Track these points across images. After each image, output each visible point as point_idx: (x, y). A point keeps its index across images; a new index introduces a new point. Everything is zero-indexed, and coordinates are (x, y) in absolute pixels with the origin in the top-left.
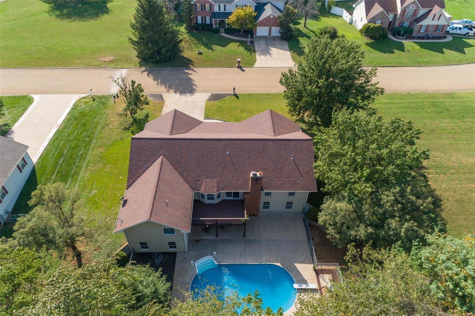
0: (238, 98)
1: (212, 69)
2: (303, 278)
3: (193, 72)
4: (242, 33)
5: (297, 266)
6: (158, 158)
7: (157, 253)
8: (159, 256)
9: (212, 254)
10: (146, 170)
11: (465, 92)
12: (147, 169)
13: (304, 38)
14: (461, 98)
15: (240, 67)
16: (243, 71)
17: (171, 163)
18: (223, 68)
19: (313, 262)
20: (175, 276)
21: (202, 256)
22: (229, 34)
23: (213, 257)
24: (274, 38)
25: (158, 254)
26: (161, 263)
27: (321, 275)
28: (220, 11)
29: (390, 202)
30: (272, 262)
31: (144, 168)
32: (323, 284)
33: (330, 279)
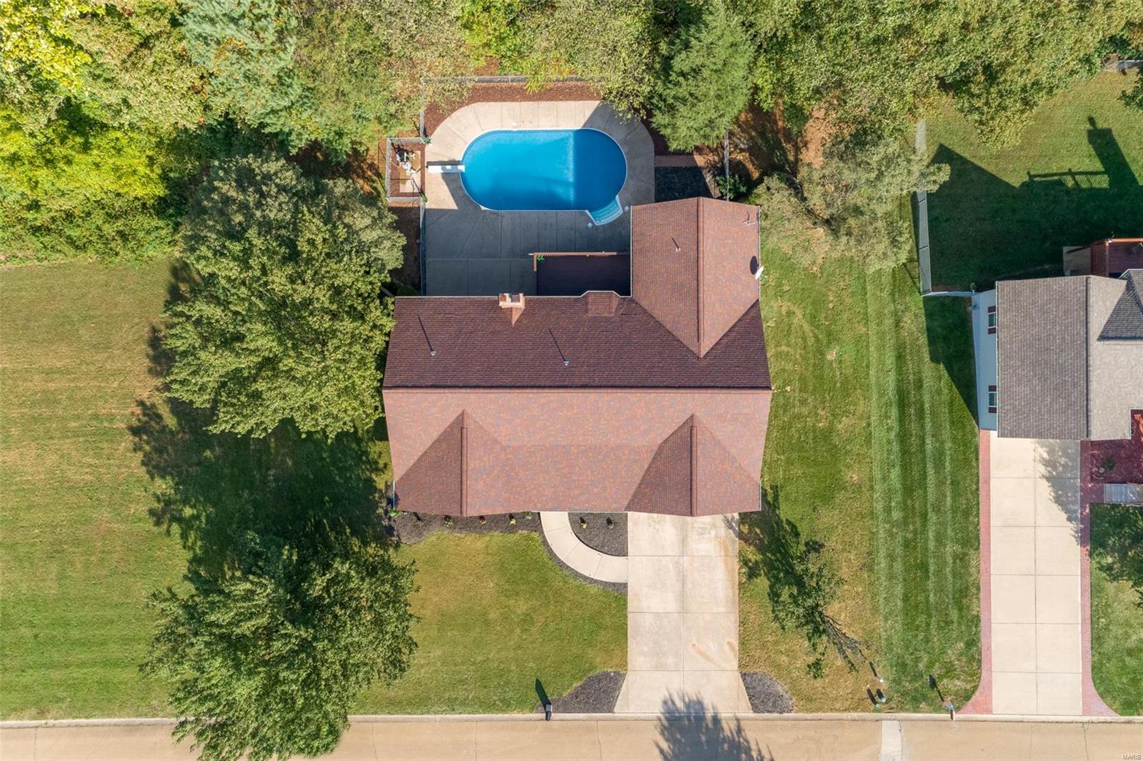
5: (455, 205)
6: (709, 352)
9: (597, 227)
23: (594, 224)
27: (416, 190)
30: (495, 212)
33: (404, 183)
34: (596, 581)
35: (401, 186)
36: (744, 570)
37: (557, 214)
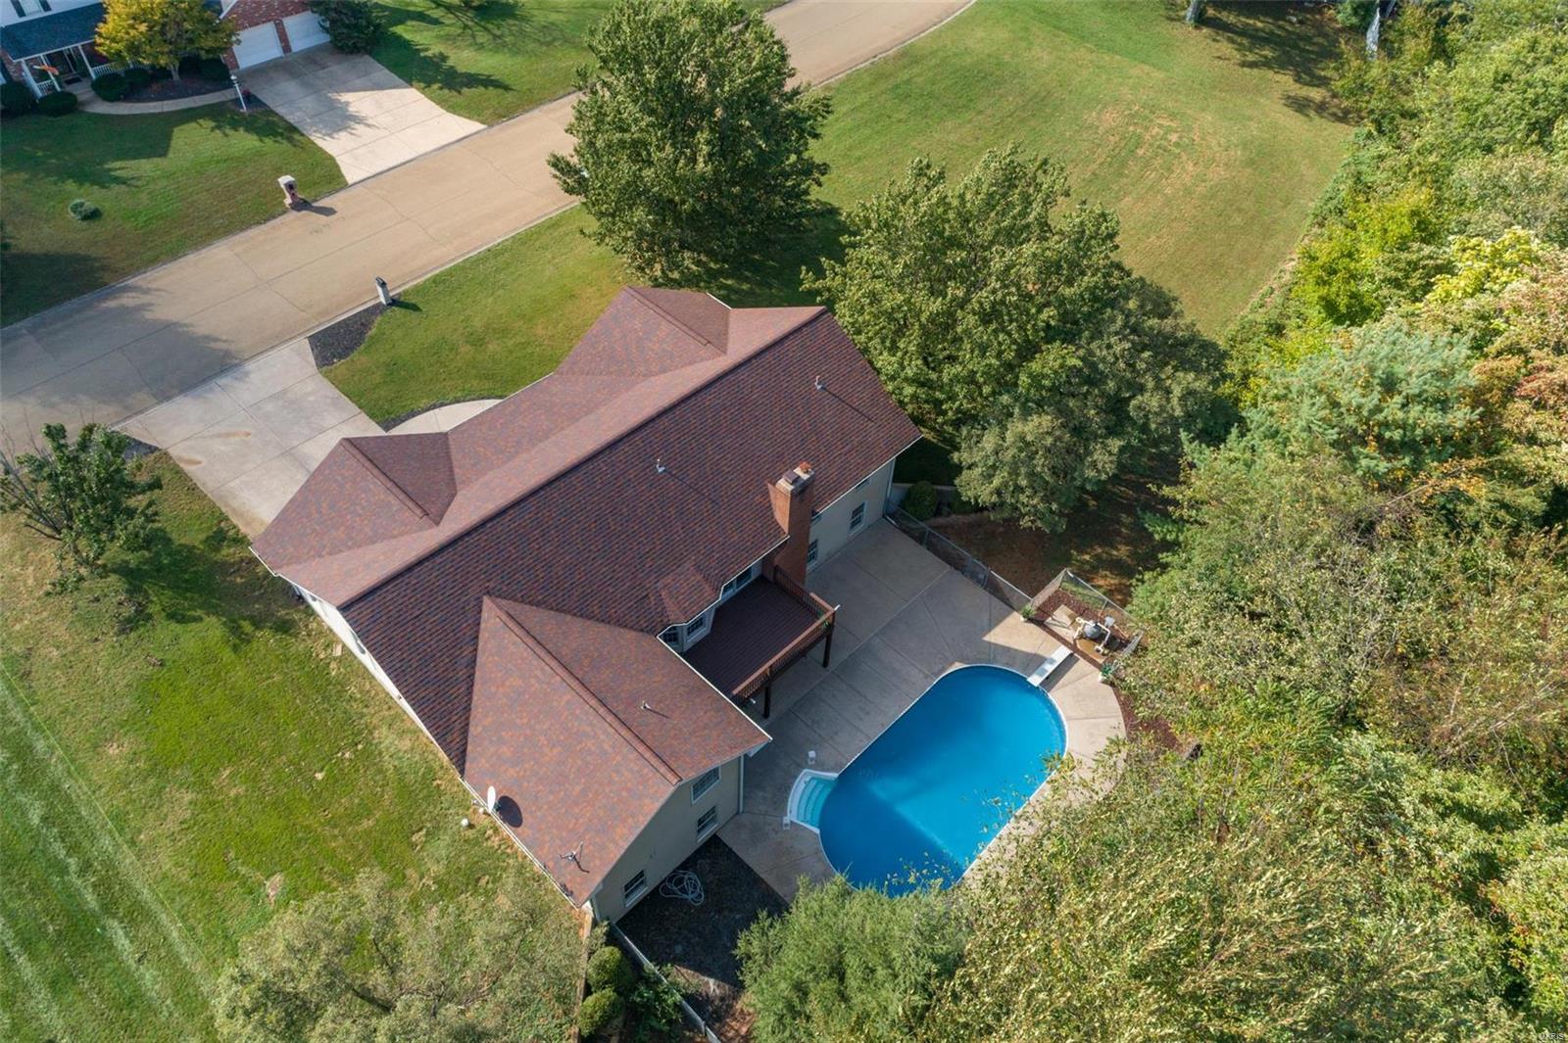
0: (415, 308)
1: (205, 252)
2: (1027, 655)
3: (145, 299)
4: (176, 77)
5: (993, 641)
6: (480, 612)
7: (670, 879)
8: (682, 879)
9: (800, 767)
10: (473, 674)
11: (927, 37)
12: (473, 668)
13: (409, 23)
14: (931, 53)
15: (301, 205)
16: (328, 211)
17: (530, 603)
18: (243, 234)
19: (1011, 607)
20: (776, 888)
21: (784, 790)
22: (128, 96)
23: (811, 767)
24: (311, 57)
25: (674, 878)
26: (706, 892)
27: (1049, 620)
28: (23, 19)
29: (1123, 356)
30: (941, 672)
31: (462, 674)
32: (1071, 634)
33: (1070, 616)
34: (428, 410)
35: (1070, 612)
36: (231, 533)
37: (868, 737)
